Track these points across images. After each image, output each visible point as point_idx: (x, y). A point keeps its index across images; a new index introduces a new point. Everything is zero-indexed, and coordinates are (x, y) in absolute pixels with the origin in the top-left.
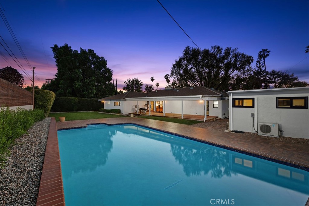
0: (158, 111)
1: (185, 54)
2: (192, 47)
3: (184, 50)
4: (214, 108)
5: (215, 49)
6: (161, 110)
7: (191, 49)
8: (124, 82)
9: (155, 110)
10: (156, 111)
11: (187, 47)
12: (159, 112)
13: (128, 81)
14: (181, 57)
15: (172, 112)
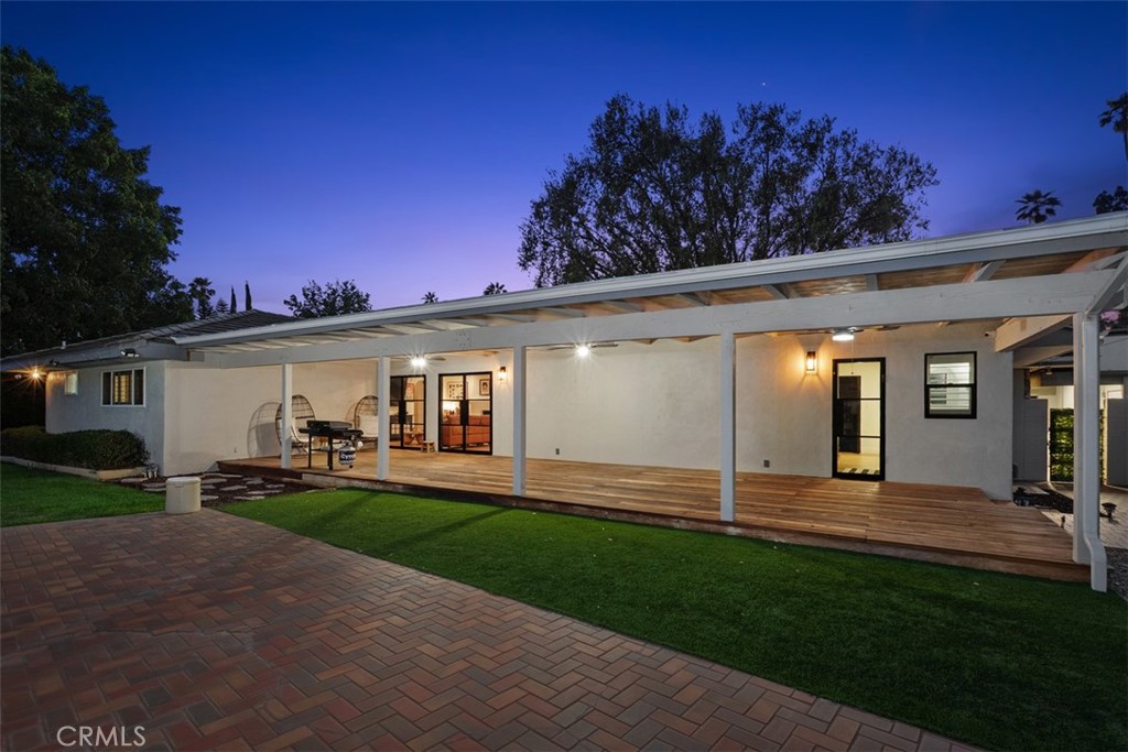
0: (456, 440)
1: (600, 142)
2: (641, 106)
3: (599, 120)
4: (928, 414)
5: (754, 122)
6: (475, 434)
7: (633, 111)
8: (286, 302)
9: (432, 436)
10: (445, 446)
11: (614, 101)
12: (463, 449)
13: (306, 295)
14: (579, 159)
15: (558, 452)
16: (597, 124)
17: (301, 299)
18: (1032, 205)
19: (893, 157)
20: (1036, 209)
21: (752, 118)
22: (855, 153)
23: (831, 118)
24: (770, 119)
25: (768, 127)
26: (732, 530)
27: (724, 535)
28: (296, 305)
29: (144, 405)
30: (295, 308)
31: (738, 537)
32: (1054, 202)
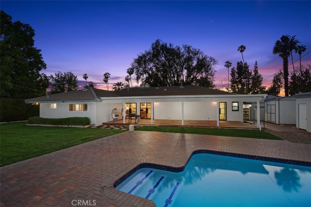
1: (153, 48)
4: (233, 110)
7: (161, 43)
11: (157, 40)
13: (56, 75)
15: (169, 118)
16: (153, 45)
17: (54, 76)
18: (227, 64)
19: (211, 58)
20: (228, 65)
21: (185, 47)
22: (204, 56)
23: (200, 49)
24: (189, 48)
25: (188, 49)
26: (219, 128)
27: (218, 128)
28: (52, 78)
29: (88, 111)
30: (52, 79)
31: (220, 129)
32: (231, 64)
